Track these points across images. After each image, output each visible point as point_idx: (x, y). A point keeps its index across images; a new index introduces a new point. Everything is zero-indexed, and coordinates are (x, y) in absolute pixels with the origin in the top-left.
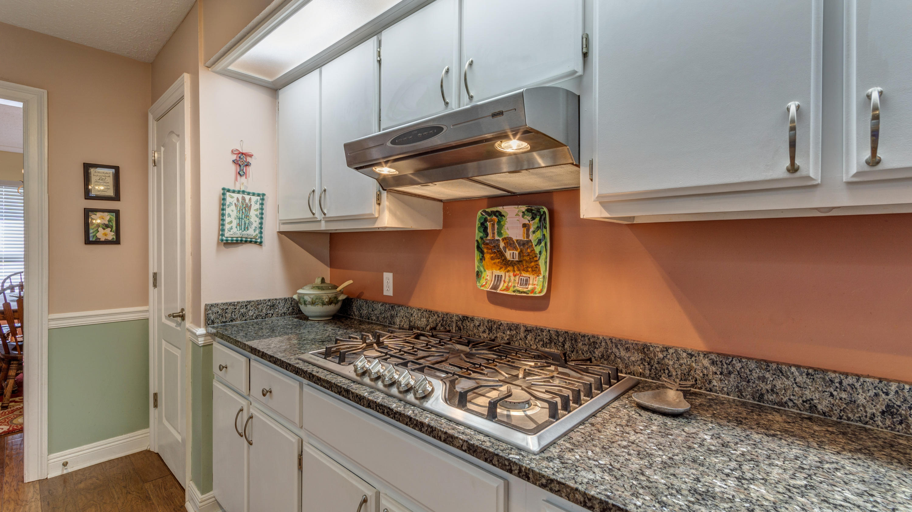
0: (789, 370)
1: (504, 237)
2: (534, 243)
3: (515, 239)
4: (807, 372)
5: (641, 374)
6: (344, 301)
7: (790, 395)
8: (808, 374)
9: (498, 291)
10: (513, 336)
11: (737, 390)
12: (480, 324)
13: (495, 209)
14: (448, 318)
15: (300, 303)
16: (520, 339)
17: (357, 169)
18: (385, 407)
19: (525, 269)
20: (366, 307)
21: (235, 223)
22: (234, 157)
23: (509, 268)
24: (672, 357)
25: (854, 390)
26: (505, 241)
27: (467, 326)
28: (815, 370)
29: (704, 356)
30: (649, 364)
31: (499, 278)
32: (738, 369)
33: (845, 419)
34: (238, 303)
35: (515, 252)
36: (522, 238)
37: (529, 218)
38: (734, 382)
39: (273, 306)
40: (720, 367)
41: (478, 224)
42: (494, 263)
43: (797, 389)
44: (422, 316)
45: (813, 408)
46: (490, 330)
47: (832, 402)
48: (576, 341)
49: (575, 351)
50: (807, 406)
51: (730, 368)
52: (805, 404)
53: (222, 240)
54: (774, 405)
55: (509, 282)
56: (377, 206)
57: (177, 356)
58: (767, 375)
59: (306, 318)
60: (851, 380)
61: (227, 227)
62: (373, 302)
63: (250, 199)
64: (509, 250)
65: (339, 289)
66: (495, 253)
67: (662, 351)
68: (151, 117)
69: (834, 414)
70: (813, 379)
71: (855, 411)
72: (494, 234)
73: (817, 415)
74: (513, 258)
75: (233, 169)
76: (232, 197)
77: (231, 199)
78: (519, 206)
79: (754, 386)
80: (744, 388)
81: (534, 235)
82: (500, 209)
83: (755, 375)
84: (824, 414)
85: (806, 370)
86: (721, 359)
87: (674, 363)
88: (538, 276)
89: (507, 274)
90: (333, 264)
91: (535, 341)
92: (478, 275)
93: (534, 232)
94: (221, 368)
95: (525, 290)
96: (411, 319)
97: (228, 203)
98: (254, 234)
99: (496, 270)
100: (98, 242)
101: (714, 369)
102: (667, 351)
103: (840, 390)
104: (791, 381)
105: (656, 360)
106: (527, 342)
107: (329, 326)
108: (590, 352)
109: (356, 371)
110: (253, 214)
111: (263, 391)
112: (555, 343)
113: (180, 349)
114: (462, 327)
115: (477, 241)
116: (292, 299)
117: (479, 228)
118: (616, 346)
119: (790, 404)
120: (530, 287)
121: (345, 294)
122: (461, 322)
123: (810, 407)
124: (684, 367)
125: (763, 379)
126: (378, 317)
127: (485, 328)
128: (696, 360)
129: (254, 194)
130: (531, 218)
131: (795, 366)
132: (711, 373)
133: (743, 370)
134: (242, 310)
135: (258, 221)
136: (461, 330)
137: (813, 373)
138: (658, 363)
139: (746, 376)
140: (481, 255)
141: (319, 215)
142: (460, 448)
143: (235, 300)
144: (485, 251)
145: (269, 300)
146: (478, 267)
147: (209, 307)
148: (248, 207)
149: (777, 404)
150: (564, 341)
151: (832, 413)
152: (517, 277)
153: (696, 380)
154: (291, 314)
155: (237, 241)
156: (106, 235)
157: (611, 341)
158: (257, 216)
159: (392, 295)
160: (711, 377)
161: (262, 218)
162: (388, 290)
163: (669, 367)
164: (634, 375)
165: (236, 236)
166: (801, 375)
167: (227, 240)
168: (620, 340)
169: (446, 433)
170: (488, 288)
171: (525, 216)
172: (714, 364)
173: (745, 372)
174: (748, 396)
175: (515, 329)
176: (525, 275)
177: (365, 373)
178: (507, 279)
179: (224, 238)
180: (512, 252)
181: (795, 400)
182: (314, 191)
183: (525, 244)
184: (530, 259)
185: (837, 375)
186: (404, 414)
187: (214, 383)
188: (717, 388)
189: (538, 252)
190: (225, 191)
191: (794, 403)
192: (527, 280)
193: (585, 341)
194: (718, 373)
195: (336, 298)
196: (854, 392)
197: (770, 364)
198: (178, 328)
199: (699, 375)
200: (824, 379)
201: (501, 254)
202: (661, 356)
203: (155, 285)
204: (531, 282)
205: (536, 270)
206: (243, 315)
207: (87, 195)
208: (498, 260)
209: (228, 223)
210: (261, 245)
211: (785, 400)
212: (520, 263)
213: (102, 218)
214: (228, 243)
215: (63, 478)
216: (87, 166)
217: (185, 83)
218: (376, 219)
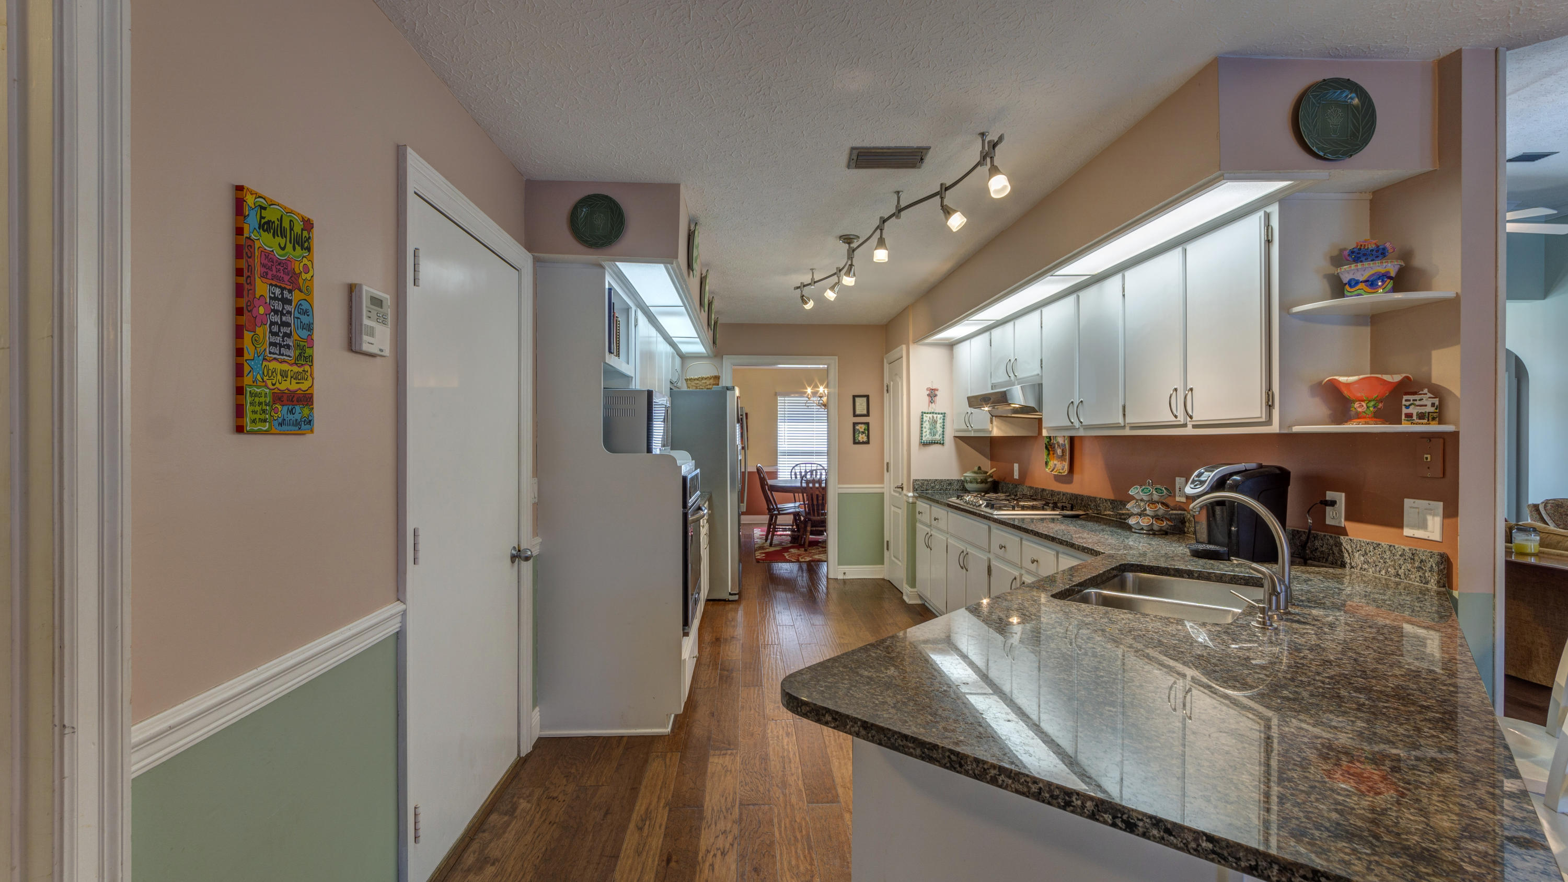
1: (1057, 441)
3: (1060, 442)
6: (992, 481)
9: (1053, 473)
10: (1059, 498)
14: (1037, 490)
15: (965, 482)
20: (1005, 487)
21: (928, 431)
22: (928, 392)
23: (1059, 460)
26: (1057, 444)
27: (1044, 494)
31: (1055, 465)
34: (930, 480)
35: (1060, 450)
36: (1063, 443)
39: (950, 483)
42: (1054, 457)
44: (1028, 490)
46: (1052, 495)
55: (1058, 468)
56: (991, 425)
57: (899, 514)
61: (924, 434)
63: (937, 417)
65: (990, 474)
68: (885, 361)
74: (1060, 454)
75: (927, 399)
77: (927, 418)
89: (1058, 463)
90: (989, 457)
91: (1065, 499)
92: (1047, 464)
94: (919, 513)
95: (1062, 472)
96: (1024, 493)
97: (925, 420)
98: (939, 438)
99: (1054, 460)
100: (859, 443)
107: (985, 496)
109: (964, 501)
110: (939, 425)
111: (935, 518)
112: (1071, 500)
113: (900, 508)
114: (1042, 495)
115: (1046, 444)
116: (961, 479)
120: (1064, 470)
121: (994, 477)
122: (1042, 492)
127: (1050, 495)
129: (939, 414)
134: (932, 485)
135: (941, 430)
140: (1048, 452)
141: (969, 427)
143: (928, 478)
144: (1050, 449)
145: (947, 480)
146: (1046, 459)
147: (915, 481)
148: (936, 422)
150: (1074, 499)
154: (959, 489)
155: (930, 443)
156: (863, 438)
158: (941, 427)
159: (1018, 478)
161: (944, 428)
162: (1016, 475)
165: (930, 440)
170: (1050, 471)
176: (1064, 463)
178: (1058, 466)
179: (923, 441)
182: (967, 413)
184: (1065, 454)
187: (916, 524)
189: (1066, 450)
190: (923, 413)
195: (986, 479)
198: (899, 496)
201: (1056, 452)
203: (888, 471)
205: (1066, 461)
206: (933, 487)
207: (855, 415)
208: (1055, 455)
209: (925, 432)
210: (943, 445)
212: (1062, 457)
213: (861, 428)
214: (925, 444)
215: (845, 581)
216: (854, 397)
217: (902, 350)
218: (991, 432)
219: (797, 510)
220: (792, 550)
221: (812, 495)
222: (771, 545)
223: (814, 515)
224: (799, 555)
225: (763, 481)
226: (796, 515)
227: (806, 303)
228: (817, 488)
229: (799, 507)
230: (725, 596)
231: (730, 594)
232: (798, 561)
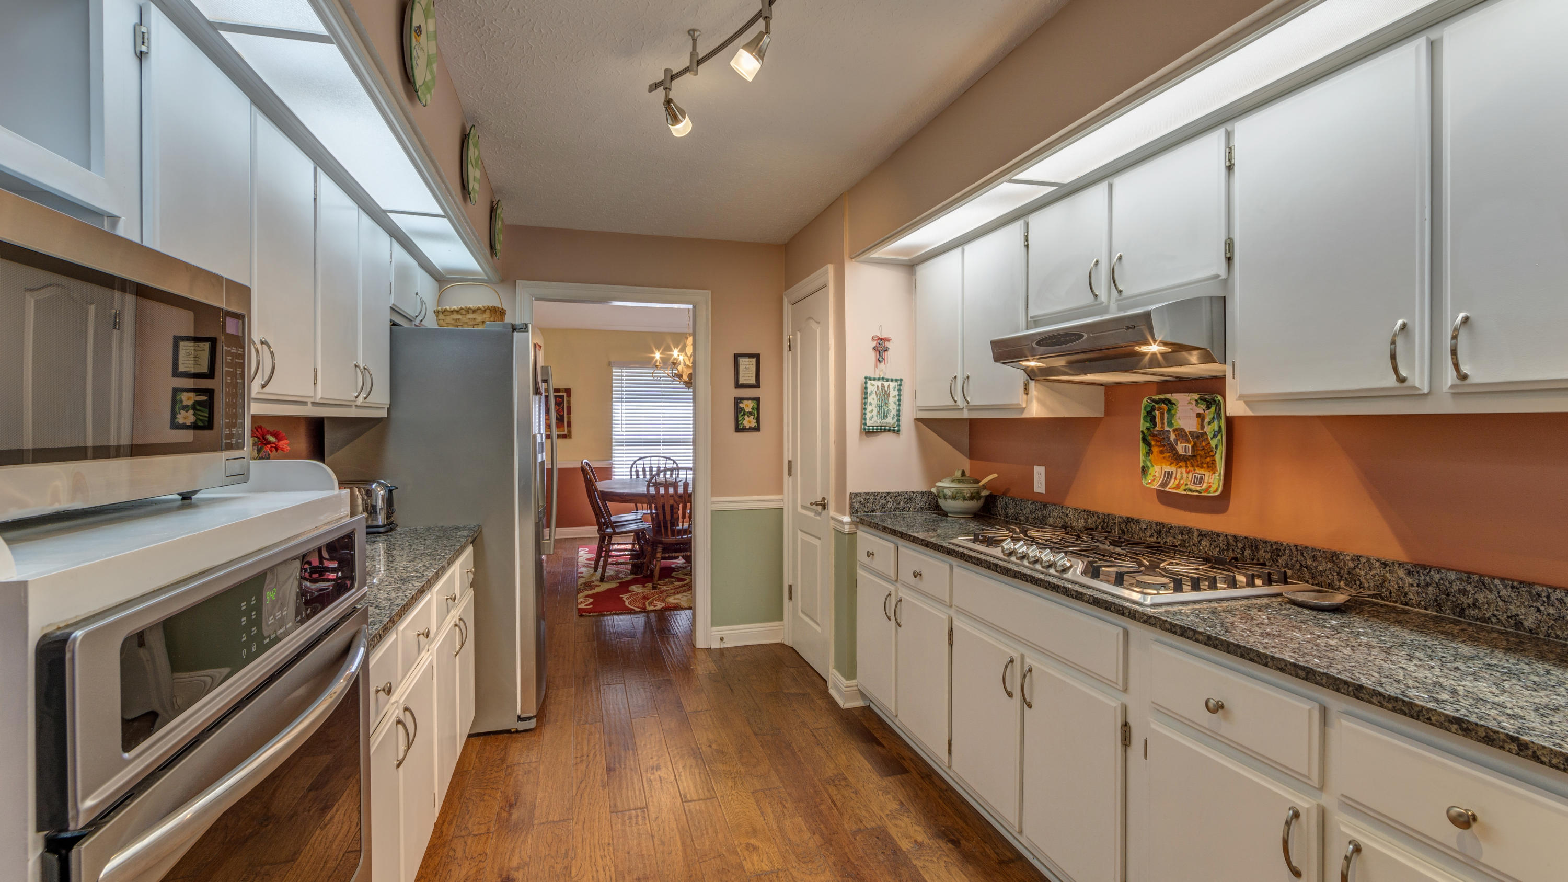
0: (1492, 582)
1: (1175, 427)
2: (1210, 436)
3: (1187, 430)
4: (1512, 584)
5: (1329, 586)
6: (987, 497)
7: (1494, 610)
8: (1513, 587)
9: (1166, 490)
10: (1185, 541)
11: (1435, 604)
12: (1147, 526)
13: (1162, 397)
14: (1109, 519)
15: (939, 497)
16: (1194, 545)
17: (1003, 363)
18: (1028, 575)
19: (1200, 465)
20: (1013, 506)
21: (876, 410)
22: (874, 344)
23: (1180, 464)
24: (1364, 566)
25: (1563, 605)
26: (1176, 433)
27: (1132, 529)
28: (1521, 582)
29: (1399, 567)
30: (1338, 574)
31: (1169, 475)
32: (1437, 581)
33: (1553, 637)
34: (878, 493)
35: (1187, 445)
36: (1195, 430)
37: (1204, 407)
38: (1433, 595)
39: (910, 499)
40: (1416, 579)
41: (1143, 413)
42: (1164, 458)
43: (1501, 603)
44: (1079, 517)
45: (1519, 625)
46: (1159, 533)
47: (1539, 618)
48: (1257, 548)
49: (1256, 559)
50: (1512, 622)
51: (1428, 579)
52: (1510, 620)
53: (865, 429)
54: (1476, 621)
55: (1180, 480)
56: (1025, 396)
57: (817, 546)
58: (1469, 588)
59: (945, 514)
60: (1559, 594)
61: (869, 415)
62: (1021, 500)
63: (889, 386)
64: (1181, 443)
65: (981, 484)
66: (1164, 446)
67: (1353, 560)
68: (785, 300)
69: (1541, 631)
70: (1519, 592)
71: (1564, 628)
72: (1163, 424)
73: (1523, 633)
74: (1186, 452)
75: (873, 356)
76: (873, 385)
77: (873, 387)
78: (1190, 394)
79: (1454, 599)
80: (1443, 602)
81: (1210, 426)
82: (1168, 396)
83: (1455, 588)
84: (1531, 630)
85: (1511, 583)
86: (1418, 570)
87: (1366, 574)
88: (1214, 473)
89: (1179, 470)
90: (973, 454)
91: (1210, 547)
92: (1144, 470)
93: (1209, 423)
94: (868, 554)
95: (1198, 489)
96: (1067, 520)
97: (869, 392)
98: (892, 422)
99: (1166, 465)
100: (744, 430)
101: (1410, 580)
102: (1358, 559)
103: (1548, 604)
104: (1495, 595)
105: (1346, 570)
106: (1201, 548)
107: (971, 523)
108: (1273, 561)
109: (1003, 551)
110: (892, 400)
111: (914, 573)
112: (1233, 550)
113: (820, 539)
114: (1126, 530)
115: (1143, 432)
116: (930, 493)
117: (1145, 417)
118: (1302, 554)
119: (1494, 620)
120: (1205, 486)
121: (988, 490)
122: (1125, 524)
123: (1515, 623)
124: (1377, 578)
125: (1464, 592)
126: (1028, 517)
127: (1153, 531)
128: (1390, 570)
129: (892, 380)
130: (1206, 407)
131: (1499, 578)
132: (1407, 585)
133: (1442, 582)
134: (881, 501)
135: (896, 408)
136: (1125, 534)
137: (1518, 586)
138: (1349, 573)
139: (1445, 588)
140: (1148, 448)
141: (961, 403)
142: (1088, 602)
143: (876, 490)
144: (1153, 443)
145: (907, 493)
146: (1144, 461)
147: (853, 496)
148: (887, 394)
149: (1480, 620)
150: (1243, 547)
151: (1539, 630)
152: (1191, 474)
153: (1390, 593)
154: (928, 509)
155: (877, 429)
156: (750, 422)
157: (1296, 548)
158: (895, 402)
159: (1044, 492)
160: (1406, 589)
161: (899, 405)
162: (1039, 485)
163: (1360, 578)
164: (1322, 587)
165: (877, 425)
166: (1505, 587)
167: (869, 429)
168: (1306, 547)
169: (1077, 591)
170: (1156, 486)
171: (1199, 405)
172: (1410, 575)
173: (1444, 585)
174: (1448, 611)
175: (1188, 534)
176: (1200, 471)
177: (1011, 553)
178: (1179, 476)
179: (866, 427)
180: (1184, 445)
181: (1499, 615)
182: (955, 377)
183: (1199, 437)
184: (1205, 453)
185: (1544, 588)
186: (1044, 580)
187: (858, 571)
188: (1414, 601)
189: (1214, 446)
190: (867, 379)
191: (1498, 619)
192: (1201, 478)
193: (1267, 547)
194: (1415, 585)
195: (978, 493)
196: (1562, 607)
197: (1471, 576)
198: (818, 518)
199: (1393, 586)
200: (1530, 593)
201: (1173, 449)
202: (1351, 565)
203: (790, 474)
204: (1206, 480)
205: (1212, 467)
206: (883, 506)
207: (738, 386)
208: (1168, 454)
209: (869, 412)
210: (898, 434)
211: (1488, 615)
212: (1194, 458)
213: (748, 406)
214: (869, 432)
215: (721, 651)
216: (737, 357)
217: (827, 273)
218: (1023, 410)
219: (640, 526)
220: (635, 588)
221: (663, 507)
222: (602, 579)
223: (667, 535)
224: (645, 598)
225: (590, 487)
226: (639, 535)
227: (675, 120)
228: (672, 496)
229: (642, 520)
230: (511, 723)
231: (520, 719)
232: (644, 610)
